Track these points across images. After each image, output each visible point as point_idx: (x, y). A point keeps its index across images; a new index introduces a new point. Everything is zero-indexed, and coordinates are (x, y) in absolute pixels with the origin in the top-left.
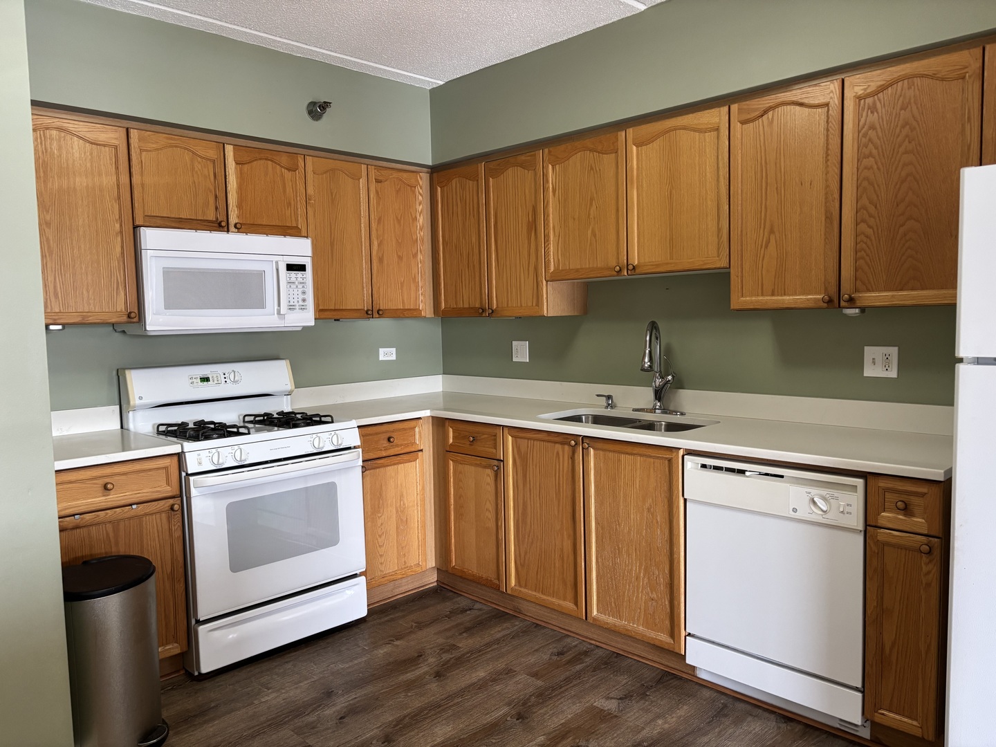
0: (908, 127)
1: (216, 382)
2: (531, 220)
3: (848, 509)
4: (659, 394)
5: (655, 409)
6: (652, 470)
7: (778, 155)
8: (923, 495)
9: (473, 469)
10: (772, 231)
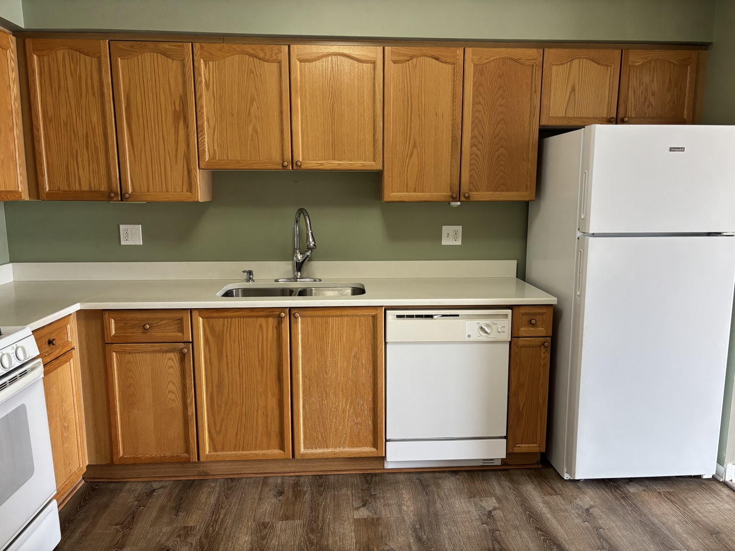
0: (502, 89)
2: (178, 108)
3: (503, 329)
4: (299, 267)
5: (297, 278)
6: (357, 325)
7: (420, 92)
8: (542, 314)
9: (148, 356)
10: (415, 146)
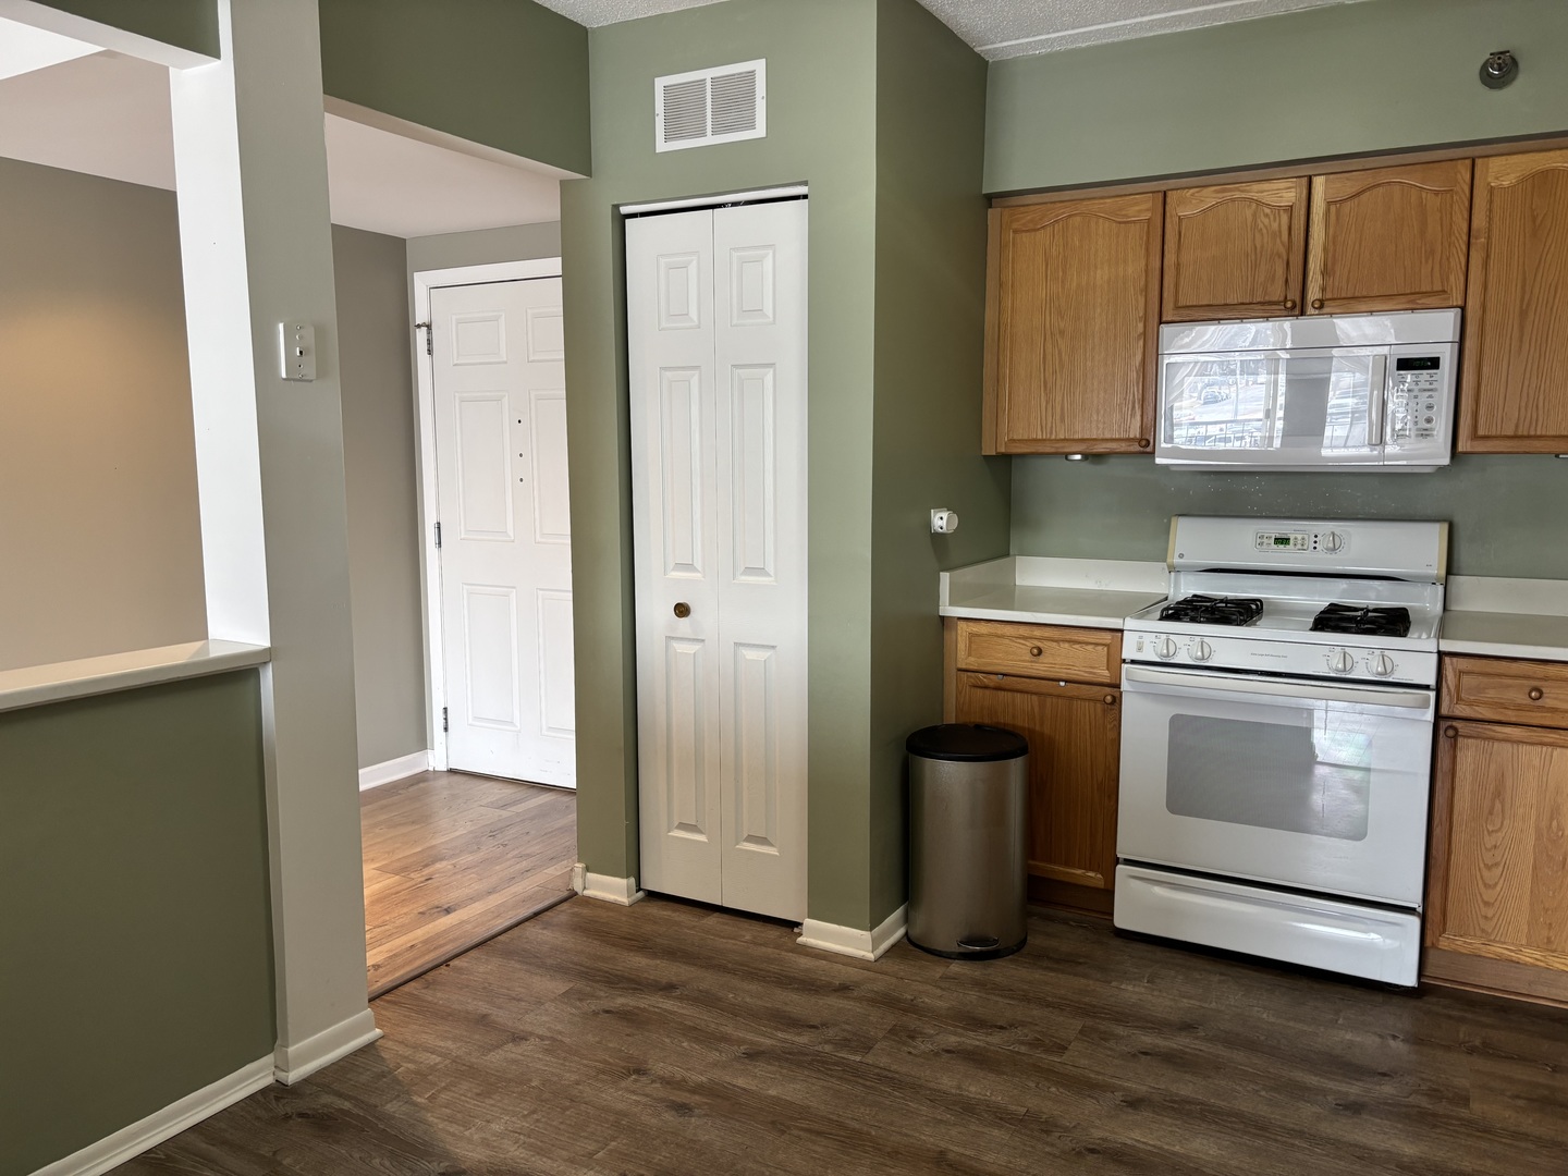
1: (1299, 546)
